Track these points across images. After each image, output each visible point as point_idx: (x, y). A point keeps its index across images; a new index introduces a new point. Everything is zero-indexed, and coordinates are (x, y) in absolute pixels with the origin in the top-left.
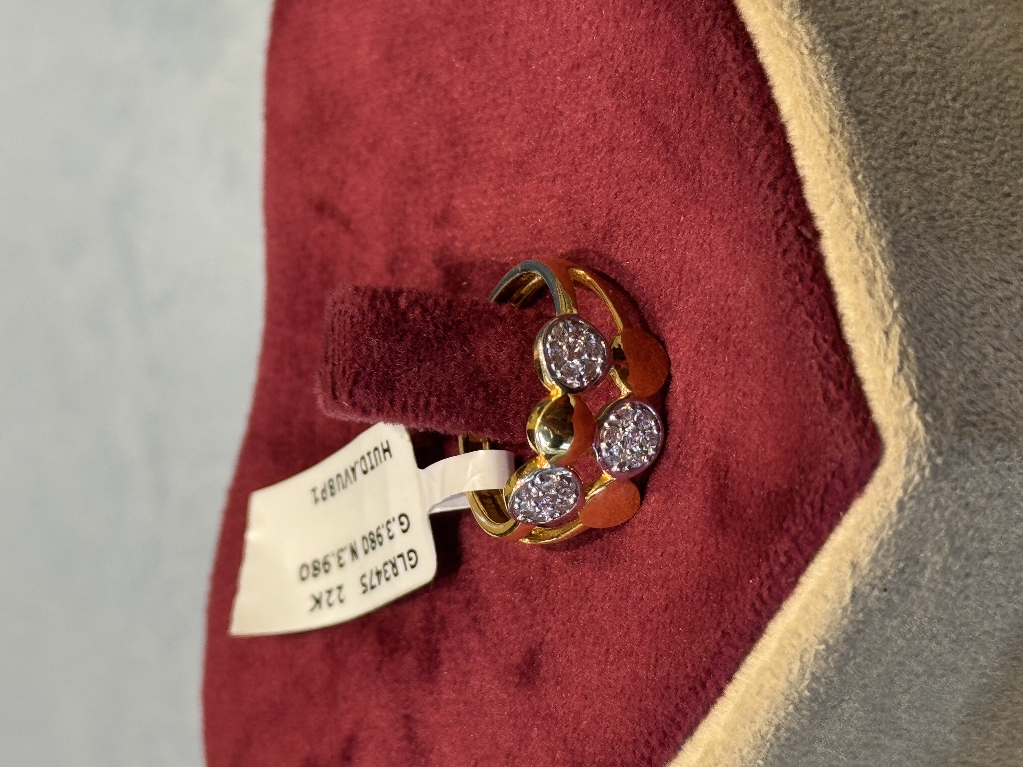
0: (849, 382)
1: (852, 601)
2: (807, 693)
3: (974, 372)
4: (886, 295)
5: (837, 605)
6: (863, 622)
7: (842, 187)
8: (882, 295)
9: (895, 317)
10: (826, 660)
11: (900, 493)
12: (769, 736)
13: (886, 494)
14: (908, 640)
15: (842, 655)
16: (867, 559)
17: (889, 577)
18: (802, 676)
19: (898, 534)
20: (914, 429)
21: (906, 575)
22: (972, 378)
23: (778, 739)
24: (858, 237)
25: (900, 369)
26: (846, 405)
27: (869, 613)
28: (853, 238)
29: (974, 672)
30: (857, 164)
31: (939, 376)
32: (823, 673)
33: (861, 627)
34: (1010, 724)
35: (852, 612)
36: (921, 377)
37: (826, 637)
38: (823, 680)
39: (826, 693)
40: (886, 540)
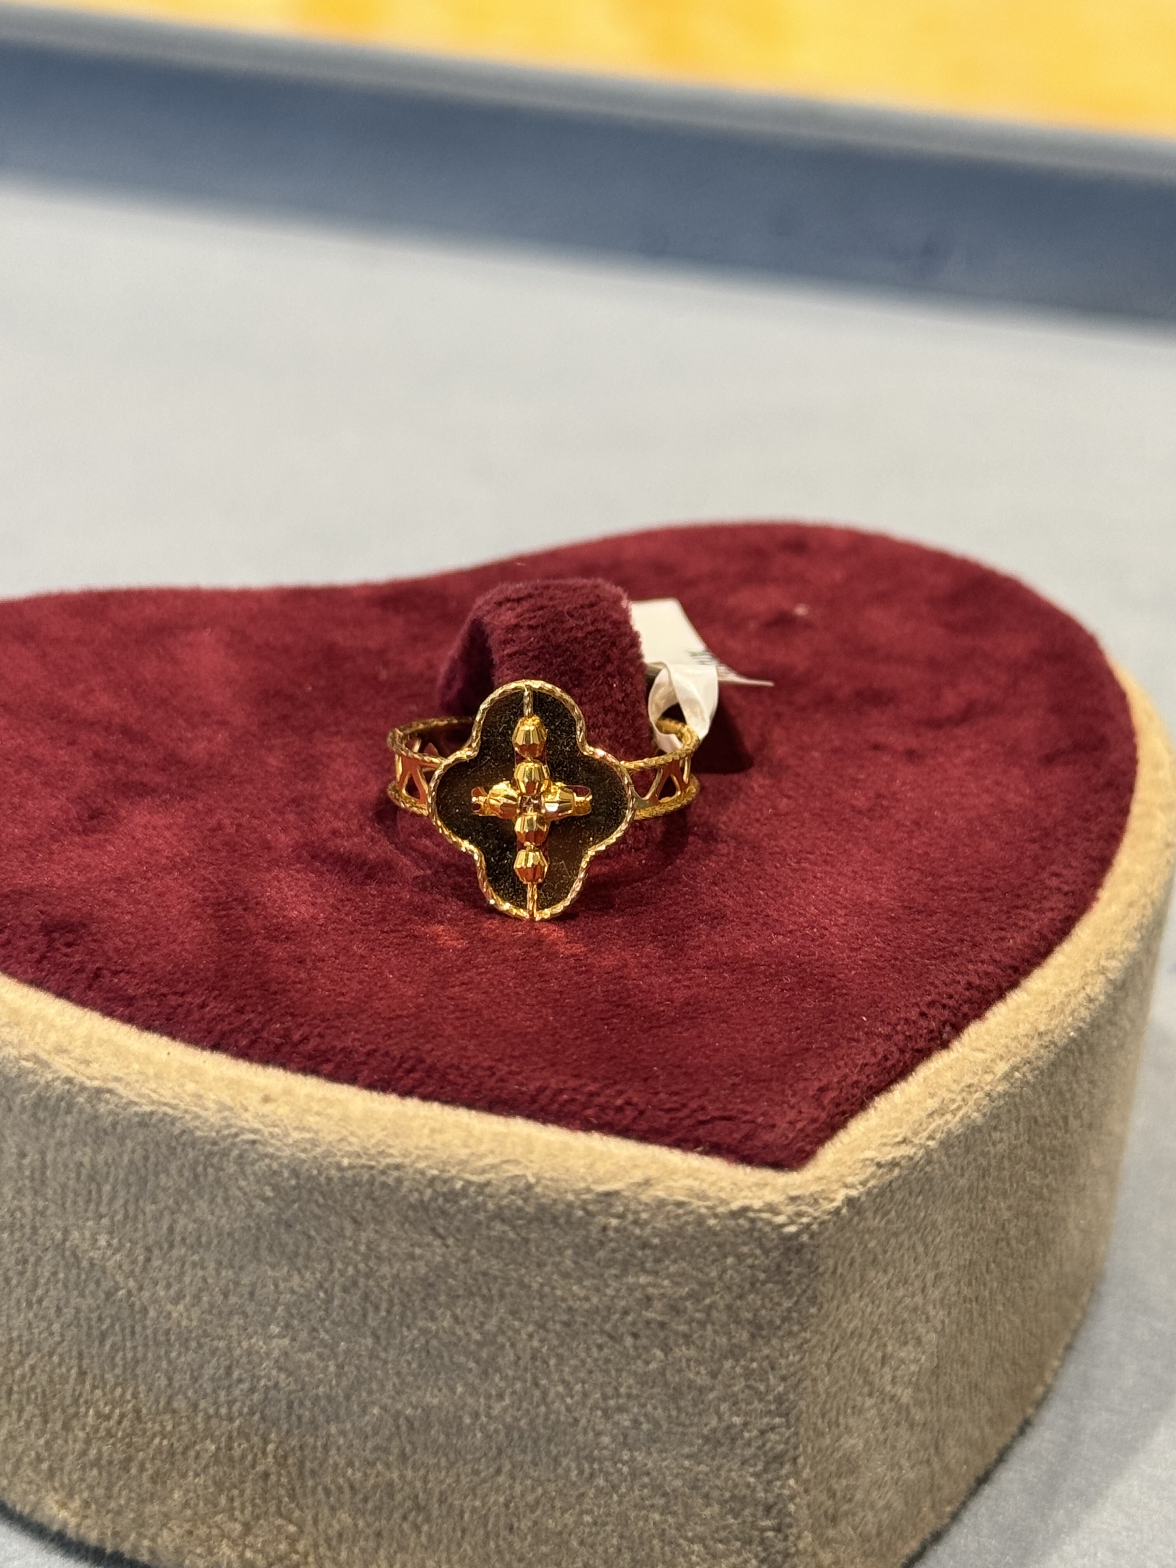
0: (844, 1113)
1: (599, 1194)
2: (459, 1185)
3: (874, 1261)
4: (934, 1131)
5: (590, 1179)
6: (569, 1222)
7: (1001, 1058)
8: (932, 1126)
9: (921, 1146)
10: (512, 1192)
11: (757, 1204)
12: (385, 1161)
13: (749, 1188)
14: (539, 1292)
15: (520, 1210)
16: (661, 1194)
17: (637, 1231)
18: (483, 1171)
19: (700, 1221)
20: (832, 1196)
21: (639, 1253)
22: (871, 1257)
23: (383, 1172)
24: (969, 1086)
25: (879, 1165)
26: (823, 1115)
27: (583, 1224)
28: (968, 1080)
29: (482, 1400)
30: (1025, 1069)
31: (876, 1213)
32: (491, 1196)
33: (562, 1221)
34: (391, 1484)
35: (585, 1202)
36: (876, 1191)
37: (544, 1182)
38: (480, 1198)
39: (459, 1211)
40: (690, 1208)
